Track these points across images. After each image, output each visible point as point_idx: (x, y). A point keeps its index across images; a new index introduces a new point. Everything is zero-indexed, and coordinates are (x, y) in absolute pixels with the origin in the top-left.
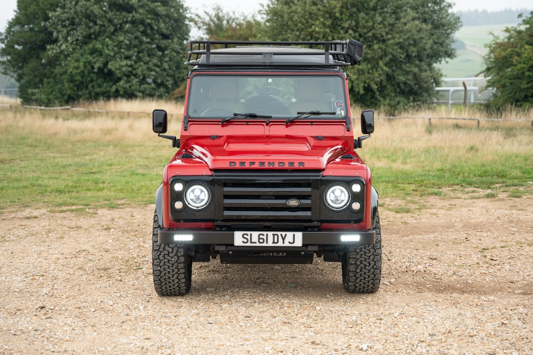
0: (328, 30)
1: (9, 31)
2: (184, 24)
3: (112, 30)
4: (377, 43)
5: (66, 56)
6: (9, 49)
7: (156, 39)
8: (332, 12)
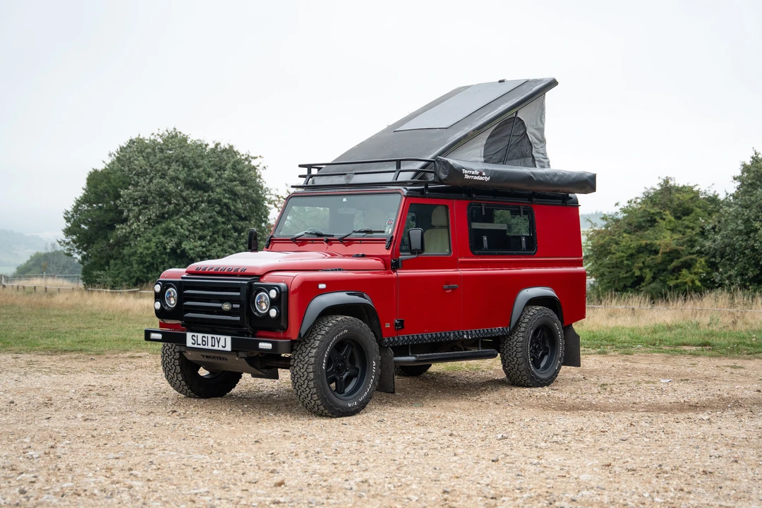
1: (76, 209)
2: (263, 205)
3: (189, 210)
5: (136, 236)
6: (75, 228)
7: (232, 219)
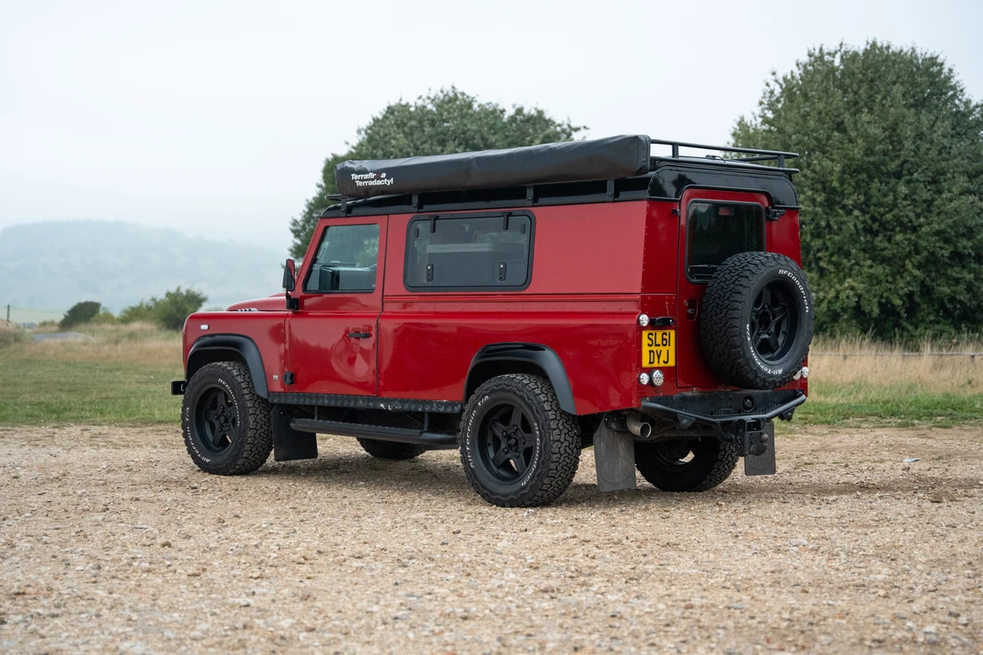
0: (819, 209)
4: (901, 231)
8: (827, 181)
